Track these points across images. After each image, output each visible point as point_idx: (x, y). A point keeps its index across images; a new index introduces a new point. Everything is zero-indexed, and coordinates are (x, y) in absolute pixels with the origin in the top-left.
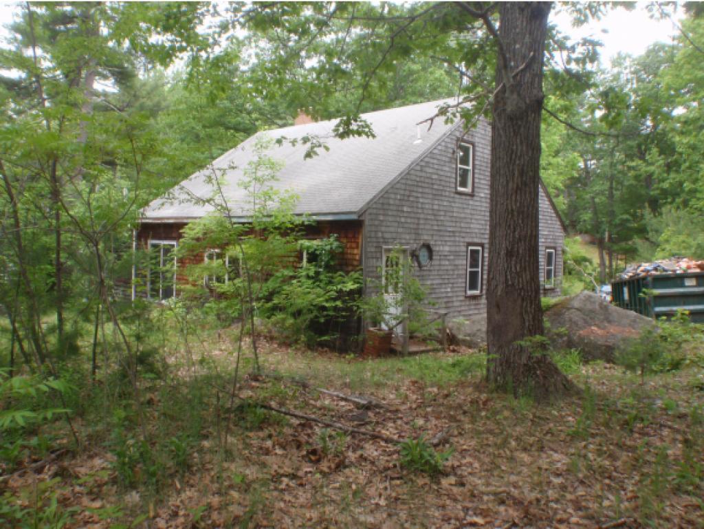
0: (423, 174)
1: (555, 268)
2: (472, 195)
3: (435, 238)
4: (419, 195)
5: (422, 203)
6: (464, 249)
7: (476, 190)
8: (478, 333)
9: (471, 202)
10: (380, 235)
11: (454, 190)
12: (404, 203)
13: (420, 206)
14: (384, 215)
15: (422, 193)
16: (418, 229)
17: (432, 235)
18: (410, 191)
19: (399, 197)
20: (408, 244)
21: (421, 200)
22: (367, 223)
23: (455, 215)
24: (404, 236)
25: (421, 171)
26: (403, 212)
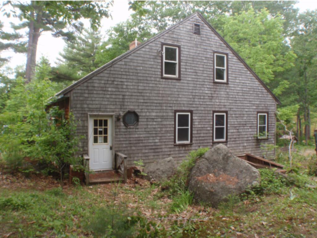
0: (127, 67)
1: (268, 126)
2: (179, 79)
3: (140, 107)
4: (125, 80)
5: (127, 85)
6: (171, 114)
7: (182, 76)
8: (157, 171)
9: (178, 84)
10: (85, 106)
11: (160, 76)
12: (107, 86)
13: (125, 87)
14: (88, 93)
15: (126, 79)
16: (123, 102)
17: (138, 106)
18: (114, 78)
19: (103, 82)
20: (113, 111)
21: (126, 84)
22: (72, 98)
23: (161, 92)
24: (108, 107)
25: (126, 65)
26: (108, 91)
